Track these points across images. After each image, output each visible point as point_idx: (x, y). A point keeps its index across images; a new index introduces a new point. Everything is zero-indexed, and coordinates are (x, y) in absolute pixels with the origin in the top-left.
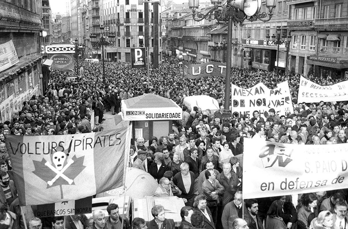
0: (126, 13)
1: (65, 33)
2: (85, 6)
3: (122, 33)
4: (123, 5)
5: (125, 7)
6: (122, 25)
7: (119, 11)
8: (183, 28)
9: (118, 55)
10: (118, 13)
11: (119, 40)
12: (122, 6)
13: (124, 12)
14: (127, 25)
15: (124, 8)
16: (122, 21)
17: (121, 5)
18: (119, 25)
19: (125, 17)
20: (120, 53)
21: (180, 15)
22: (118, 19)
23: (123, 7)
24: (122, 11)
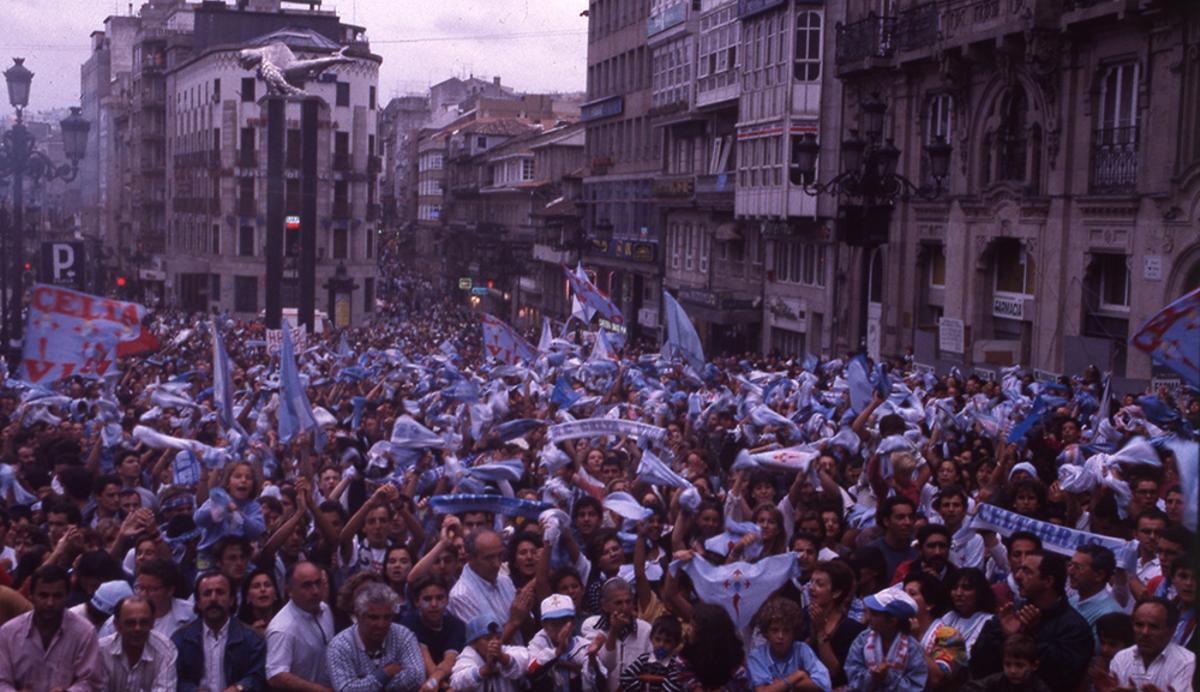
0: (244, 131)
1: (59, 196)
2: (125, 95)
3: (228, 205)
4: (234, 102)
5: (241, 111)
6: (229, 173)
7: (218, 123)
8: (481, 191)
9: (210, 283)
10: (217, 131)
11: (216, 228)
12: (230, 106)
13: (235, 126)
14: (244, 175)
15: (235, 114)
16: (227, 161)
17: (226, 102)
18: (217, 172)
19: (239, 146)
20: (217, 277)
21: (482, 143)
22: (216, 154)
23: (234, 108)
24: (230, 123)
